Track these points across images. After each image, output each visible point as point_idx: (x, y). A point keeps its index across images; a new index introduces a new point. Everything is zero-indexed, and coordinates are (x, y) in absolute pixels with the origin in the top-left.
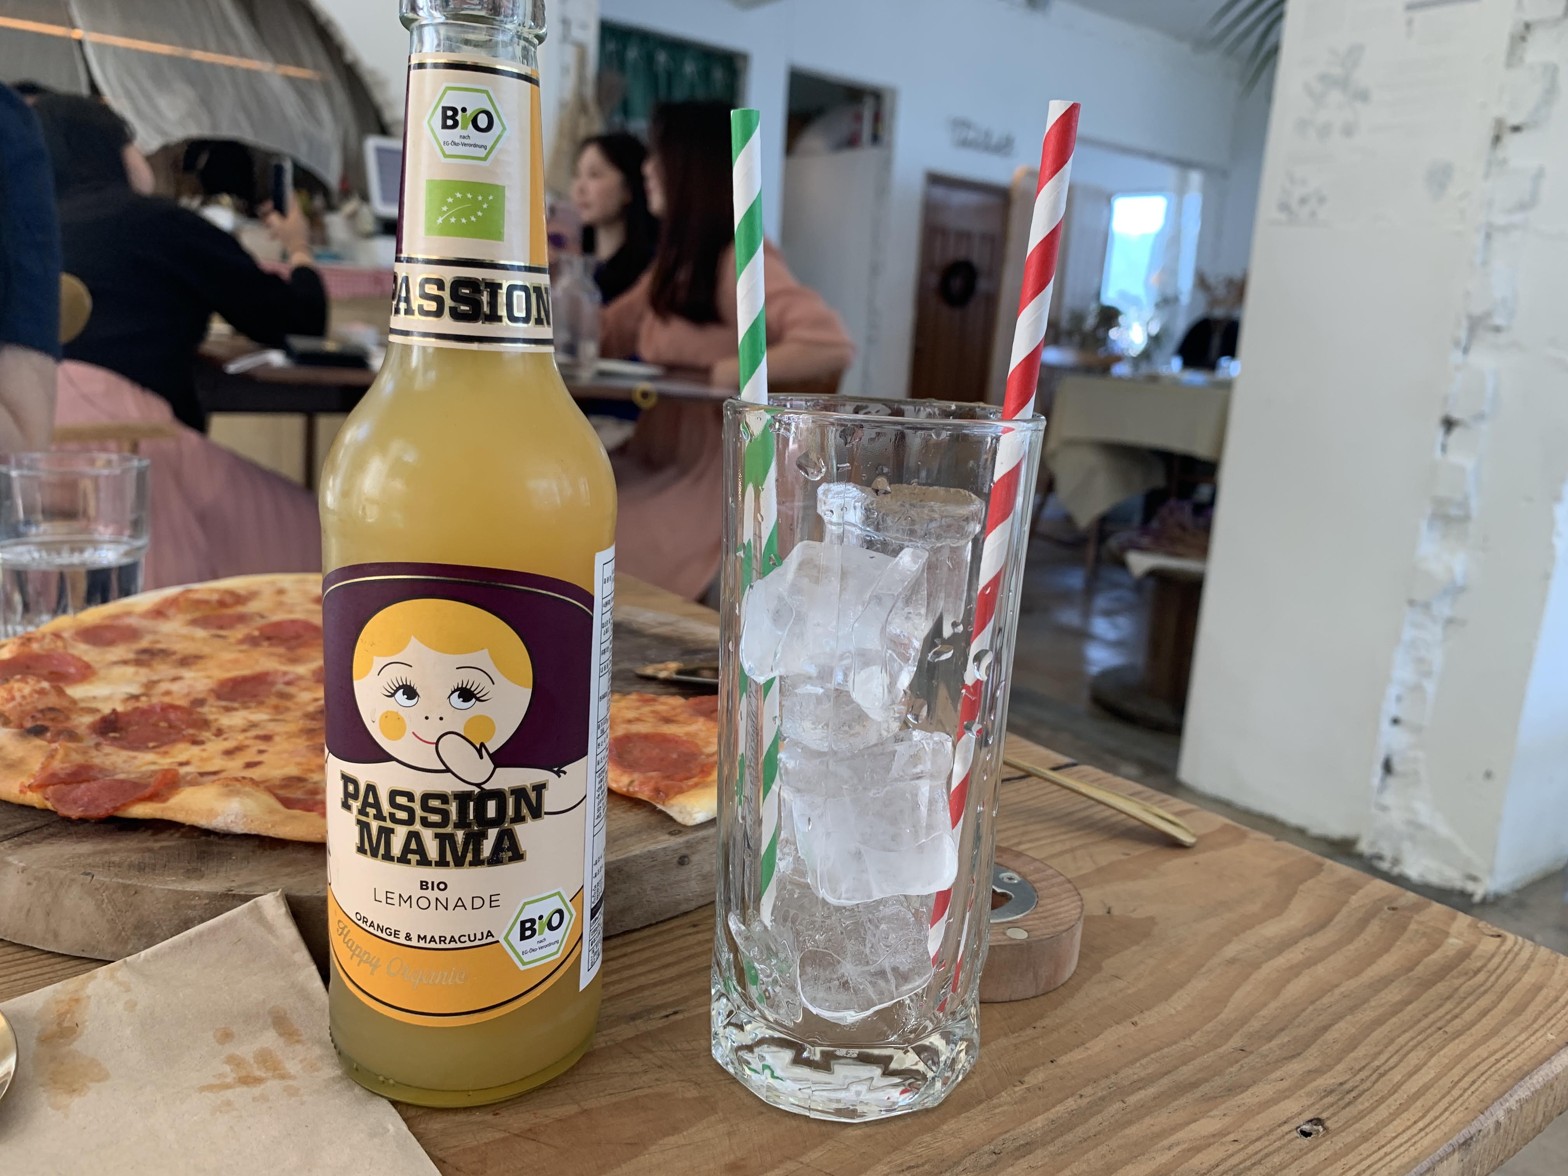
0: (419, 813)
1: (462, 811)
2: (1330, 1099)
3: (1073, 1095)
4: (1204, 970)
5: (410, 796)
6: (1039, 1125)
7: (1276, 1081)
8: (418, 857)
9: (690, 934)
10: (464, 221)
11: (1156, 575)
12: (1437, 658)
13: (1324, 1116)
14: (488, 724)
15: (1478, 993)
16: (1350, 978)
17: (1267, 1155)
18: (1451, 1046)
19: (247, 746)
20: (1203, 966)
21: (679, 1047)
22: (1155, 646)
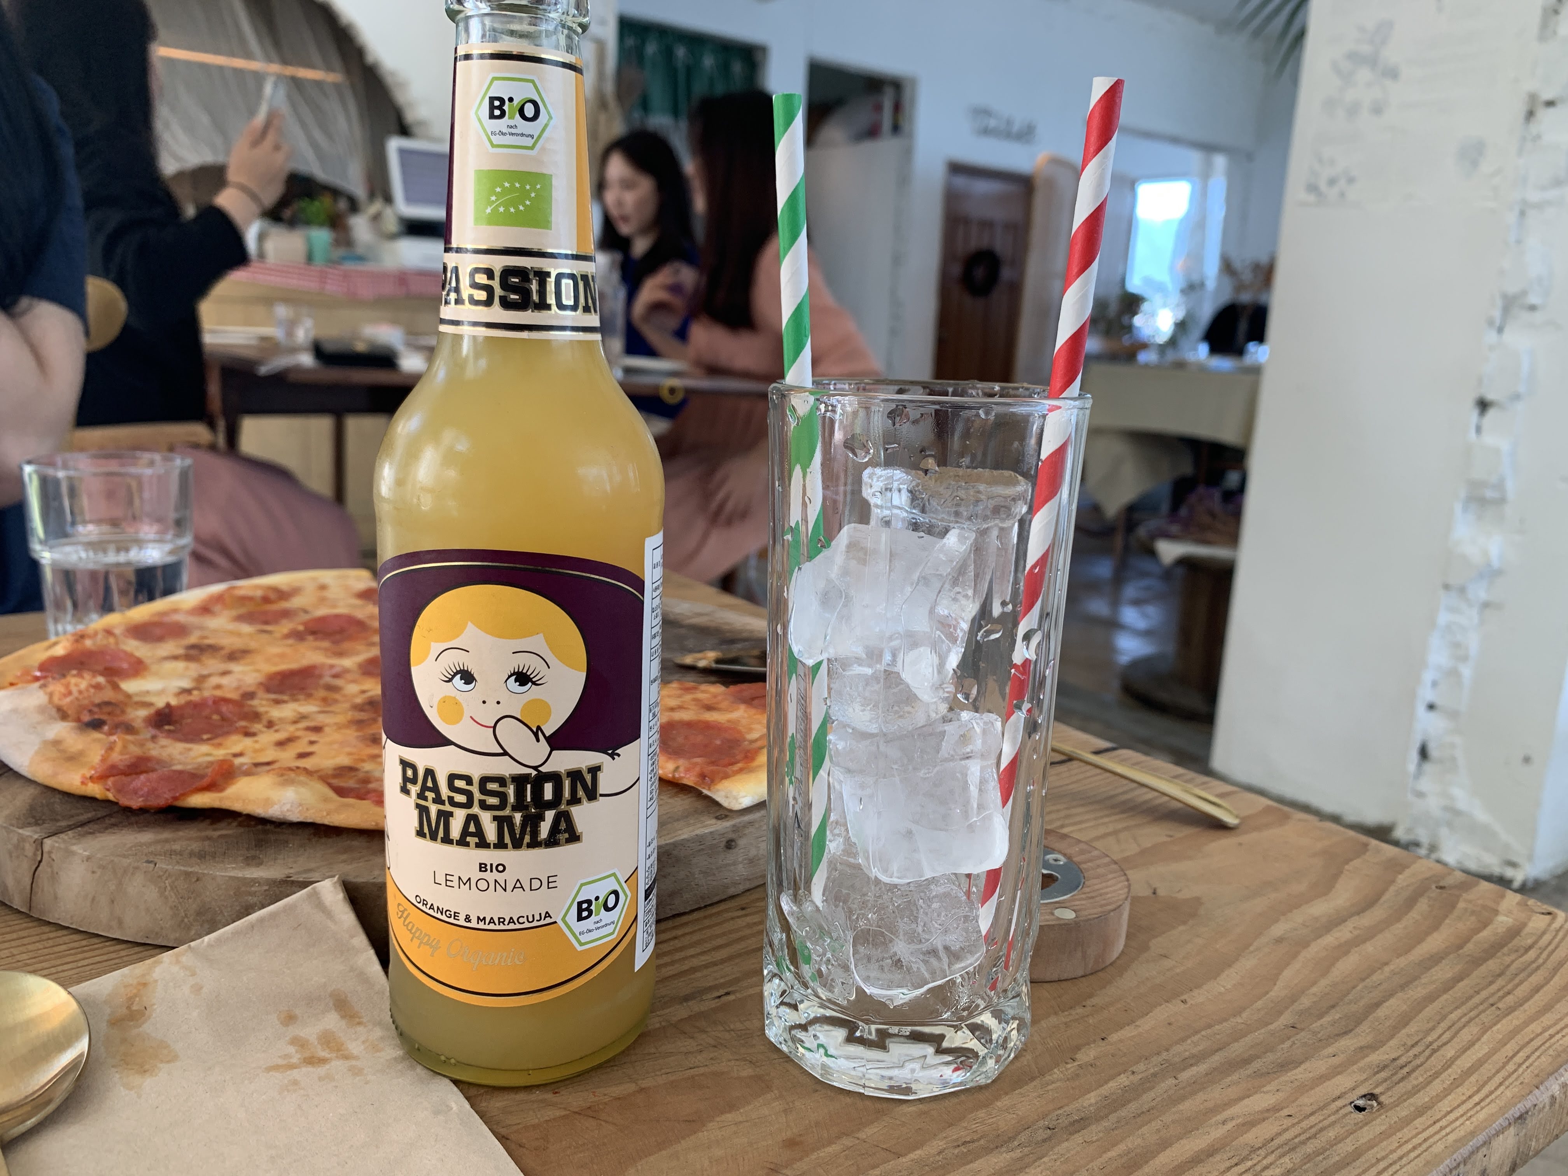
0: (477, 796)
1: (520, 793)
2: (1383, 1075)
3: (1125, 1071)
4: (1251, 948)
5: (469, 780)
6: (1093, 1101)
7: (1328, 1057)
8: (476, 840)
9: (738, 917)
10: (512, 210)
11: (1186, 563)
12: (1473, 642)
13: (1377, 1091)
14: (542, 707)
15: (1529, 969)
16: (1399, 956)
17: (1321, 1130)
18: (1504, 1021)
19: (298, 738)
20: (1250, 945)
21: (732, 1027)
22: (1185, 635)
